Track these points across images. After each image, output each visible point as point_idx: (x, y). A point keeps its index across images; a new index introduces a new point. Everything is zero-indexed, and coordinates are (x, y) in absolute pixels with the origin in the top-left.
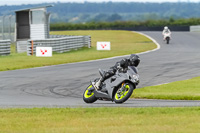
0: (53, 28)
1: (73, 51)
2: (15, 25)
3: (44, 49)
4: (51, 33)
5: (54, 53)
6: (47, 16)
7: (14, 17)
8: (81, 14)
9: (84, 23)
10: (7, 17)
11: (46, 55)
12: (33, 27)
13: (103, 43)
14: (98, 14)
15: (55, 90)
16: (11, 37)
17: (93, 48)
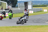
0: (33, 6)
1: (38, 12)
2: (24, 5)
3: (31, 11)
4: (33, 7)
5: (34, 12)
6: (32, 3)
7: (24, 4)
8: (40, 3)
9: (41, 5)
10: (22, 4)
11: (32, 13)
12: (29, 6)
13: (45, 10)
14: (44, 3)
15: (34, 21)
16: (23, 9)
17: (43, 11)
